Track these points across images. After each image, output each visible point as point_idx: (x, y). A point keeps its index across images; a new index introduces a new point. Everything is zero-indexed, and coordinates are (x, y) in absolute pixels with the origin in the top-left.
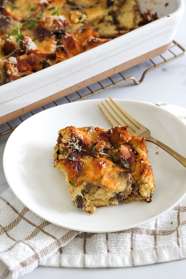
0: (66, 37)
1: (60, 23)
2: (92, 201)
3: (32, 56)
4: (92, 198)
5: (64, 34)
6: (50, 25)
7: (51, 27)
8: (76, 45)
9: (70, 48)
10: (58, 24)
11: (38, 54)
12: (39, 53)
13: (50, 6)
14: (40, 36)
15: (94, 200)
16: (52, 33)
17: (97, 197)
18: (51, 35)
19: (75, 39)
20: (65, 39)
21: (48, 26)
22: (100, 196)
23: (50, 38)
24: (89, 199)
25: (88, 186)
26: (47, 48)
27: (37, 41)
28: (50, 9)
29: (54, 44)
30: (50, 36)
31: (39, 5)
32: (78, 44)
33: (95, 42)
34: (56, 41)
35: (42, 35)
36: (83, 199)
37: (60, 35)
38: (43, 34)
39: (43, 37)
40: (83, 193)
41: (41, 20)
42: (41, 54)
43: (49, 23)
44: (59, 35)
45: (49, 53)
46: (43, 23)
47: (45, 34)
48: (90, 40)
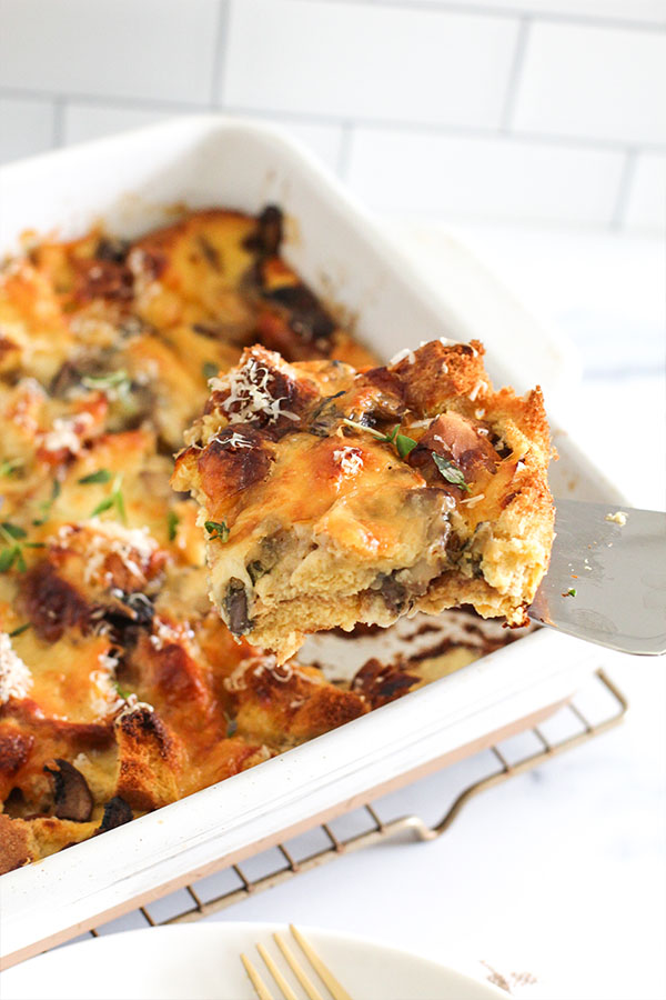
0: (155, 639)
1: (132, 566)
2: (285, 605)
3: (13, 732)
4: (281, 591)
5: (152, 630)
6: (83, 572)
7: (93, 583)
8: (198, 684)
9: (172, 698)
10: (125, 568)
11: (36, 725)
12: (40, 715)
13: (89, 464)
14: (45, 616)
15: (291, 601)
16: (98, 615)
17: (301, 584)
18: (94, 622)
19: (193, 652)
20: (151, 648)
21: (82, 575)
22: (314, 580)
23: (85, 632)
24: (271, 596)
25: (275, 540)
26: (74, 690)
27: (29, 638)
28: (87, 481)
29: (107, 671)
30: (87, 625)
31: (43, 454)
32: (206, 684)
33: (279, 685)
34: (112, 654)
35: (52, 614)
36: (248, 595)
37: (130, 629)
38: (58, 611)
39: (57, 622)
40: (254, 571)
41: (51, 540)
42: (50, 722)
43: (85, 558)
44: (126, 628)
45: (81, 720)
46: (62, 554)
47: (68, 612)
48: (258, 672)
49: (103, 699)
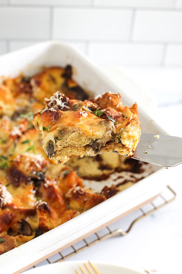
0: (46, 185)
1: (38, 165)
3: (8, 212)
4: (64, 144)
5: (44, 182)
6: (25, 168)
7: (27, 170)
8: (59, 196)
9: (51, 200)
10: (36, 166)
11: (15, 210)
12: (15, 207)
13: (24, 138)
14: (15, 181)
15: (66, 147)
16: (29, 179)
17: (70, 142)
18: (29, 181)
19: (56, 187)
20: (44, 187)
21: (24, 168)
22: (73, 141)
23: (26, 184)
26: (24, 200)
27: (11, 187)
28: (24, 143)
29: (33, 194)
30: (27, 182)
31: (11, 136)
32: (61, 196)
33: (81, 195)
34: (34, 189)
35: (17, 180)
37: (38, 182)
38: (19, 178)
39: (18, 182)
40: (56, 140)
41: (15, 160)
42: (18, 209)
43: (25, 164)
45: (27, 208)
46: (18, 163)
47: (21, 179)
48: (75, 192)
49: (33, 202)
